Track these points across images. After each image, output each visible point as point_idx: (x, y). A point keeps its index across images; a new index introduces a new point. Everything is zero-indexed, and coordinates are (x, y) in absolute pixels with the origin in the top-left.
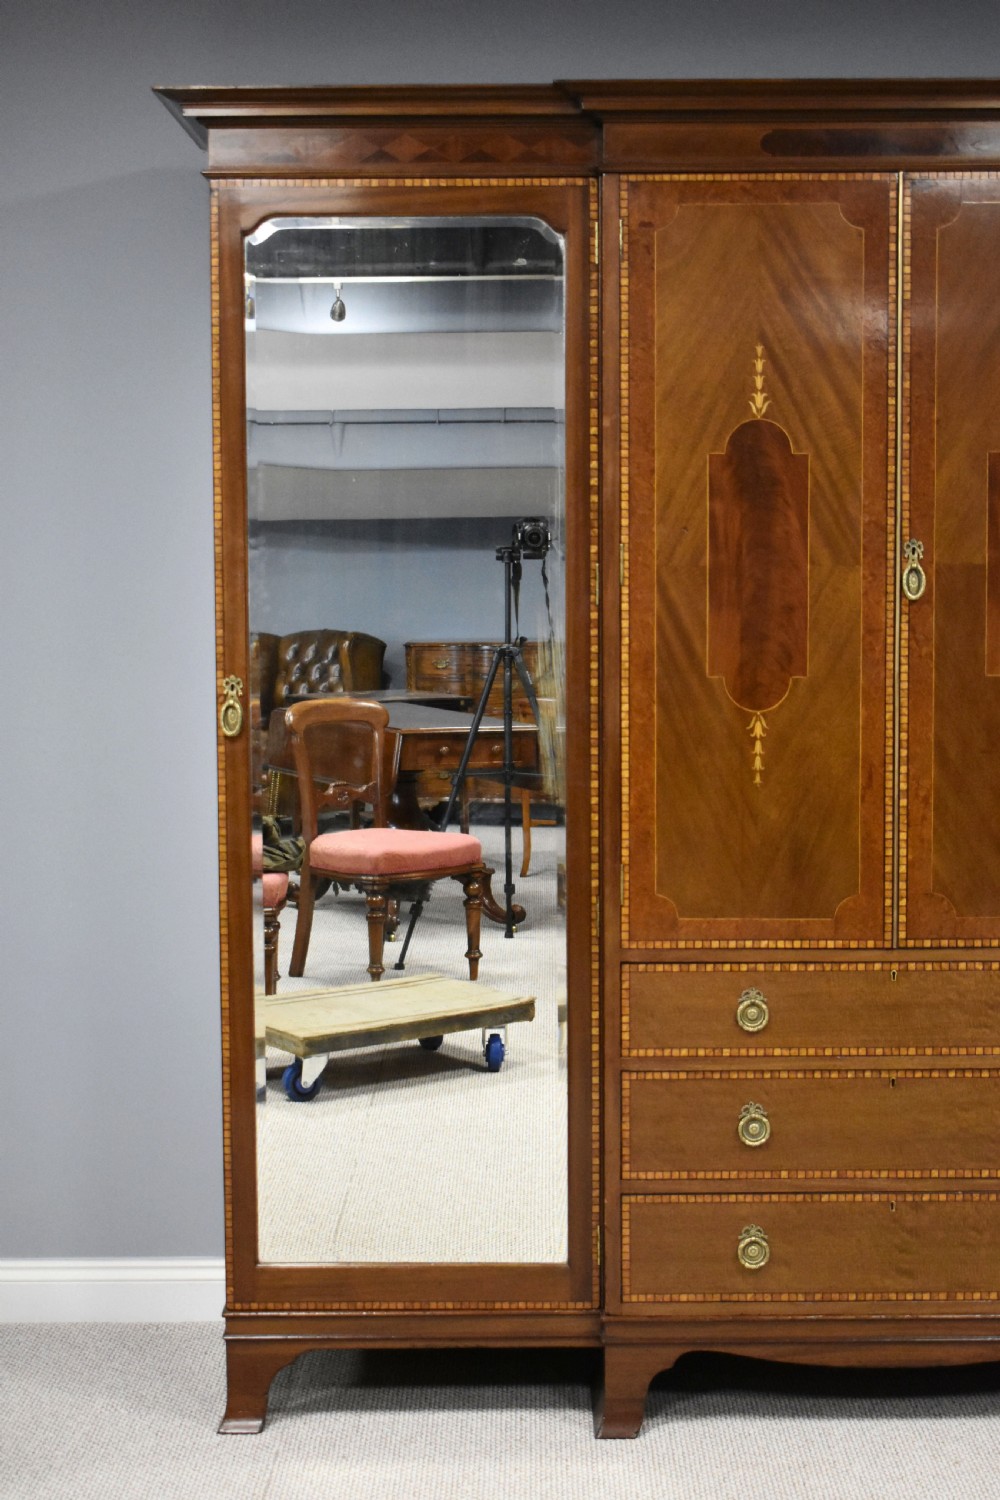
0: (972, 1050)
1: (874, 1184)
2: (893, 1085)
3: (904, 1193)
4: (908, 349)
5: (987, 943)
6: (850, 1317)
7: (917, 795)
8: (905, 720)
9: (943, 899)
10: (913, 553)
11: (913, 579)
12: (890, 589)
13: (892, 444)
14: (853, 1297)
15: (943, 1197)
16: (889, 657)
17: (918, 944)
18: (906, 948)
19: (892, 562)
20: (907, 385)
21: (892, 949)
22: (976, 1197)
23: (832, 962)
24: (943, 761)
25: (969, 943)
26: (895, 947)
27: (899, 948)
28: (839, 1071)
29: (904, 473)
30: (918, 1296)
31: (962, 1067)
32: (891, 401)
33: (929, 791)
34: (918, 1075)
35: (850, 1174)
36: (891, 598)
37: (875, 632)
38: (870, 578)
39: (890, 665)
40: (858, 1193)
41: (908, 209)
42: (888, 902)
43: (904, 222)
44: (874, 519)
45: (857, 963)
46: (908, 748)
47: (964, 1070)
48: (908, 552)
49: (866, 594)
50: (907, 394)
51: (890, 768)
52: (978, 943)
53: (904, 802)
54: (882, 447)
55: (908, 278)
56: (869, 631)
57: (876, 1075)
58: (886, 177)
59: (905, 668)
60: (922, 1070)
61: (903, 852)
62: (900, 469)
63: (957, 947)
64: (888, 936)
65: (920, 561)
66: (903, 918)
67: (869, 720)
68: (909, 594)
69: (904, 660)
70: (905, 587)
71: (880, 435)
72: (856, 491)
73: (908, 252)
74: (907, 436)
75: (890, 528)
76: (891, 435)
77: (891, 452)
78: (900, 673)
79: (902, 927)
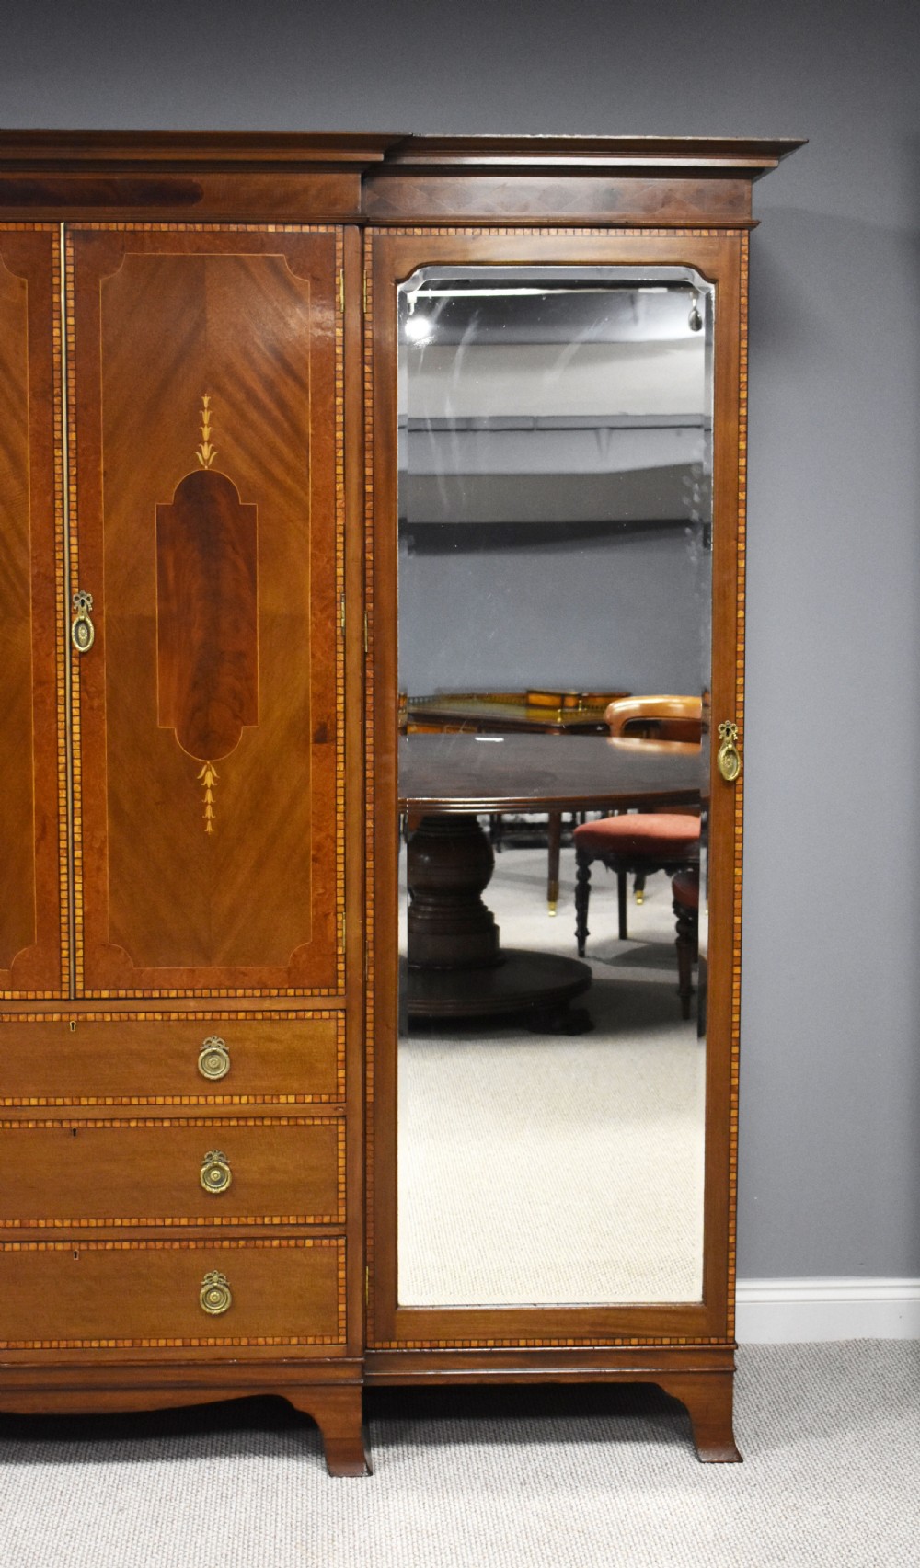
0: (152, 1100)
1: (57, 1234)
2: (75, 1134)
3: (88, 1241)
4: (73, 400)
5: (165, 994)
6: (33, 1365)
7: (91, 848)
8: (77, 771)
9: (120, 950)
10: (83, 605)
11: (82, 631)
12: (60, 641)
13: (58, 496)
14: (38, 1345)
15: (126, 1245)
16: (61, 709)
17: (96, 995)
18: (84, 999)
19: (62, 614)
20: (73, 436)
21: (68, 1000)
22: (159, 1245)
23: (10, 1013)
24: (117, 813)
25: (147, 994)
26: (72, 998)
27: (76, 999)
28: (20, 1121)
29: (72, 525)
30: (104, 1343)
31: (143, 1116)
32: (58, 453)
33: (103, 842)
34: (99, 1124)
35: (33, 1223)
36: (60, 649)
37: (47, 682)
38: (40, 630)
39: (61, 717)
40: (42, 1241)
41: (71, 260)
42: (65, 953)
43: (66, 273)
44: (42, 570)
45: (36, 1013)
46: (81, 800)
47: (145, 1120)
48: (78, 603)
49: (35, 646)
50: (73, 446)
51: (64, 819)
52: (156, 994)
53: (78, 853)
54: (49, 498)
55: (71, 329)
56: (40, 683)
57: (57, 1125)
58: (47, 227)
59: (76, 720)
60: (103, 1120)
61: (79, 903)
62: (67, 523)
63: (135, 998)
64: (65, 987)
65: (90, 613)
66: (80, 969)
67: (41, 770)
68: (77, 646)
69: (76, 712)
70: (74, 639)
71: (48, 488)
72: (23, 541)
73: (71, 303)
74: (73, 488)
75: (59, 580)
76: (58, 487)
77: (58, 504)
78: (72, 724)
79: (79, 978)
